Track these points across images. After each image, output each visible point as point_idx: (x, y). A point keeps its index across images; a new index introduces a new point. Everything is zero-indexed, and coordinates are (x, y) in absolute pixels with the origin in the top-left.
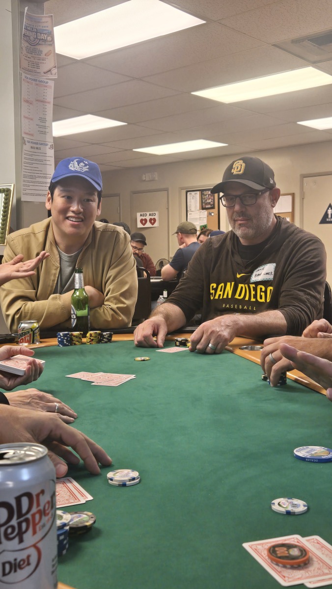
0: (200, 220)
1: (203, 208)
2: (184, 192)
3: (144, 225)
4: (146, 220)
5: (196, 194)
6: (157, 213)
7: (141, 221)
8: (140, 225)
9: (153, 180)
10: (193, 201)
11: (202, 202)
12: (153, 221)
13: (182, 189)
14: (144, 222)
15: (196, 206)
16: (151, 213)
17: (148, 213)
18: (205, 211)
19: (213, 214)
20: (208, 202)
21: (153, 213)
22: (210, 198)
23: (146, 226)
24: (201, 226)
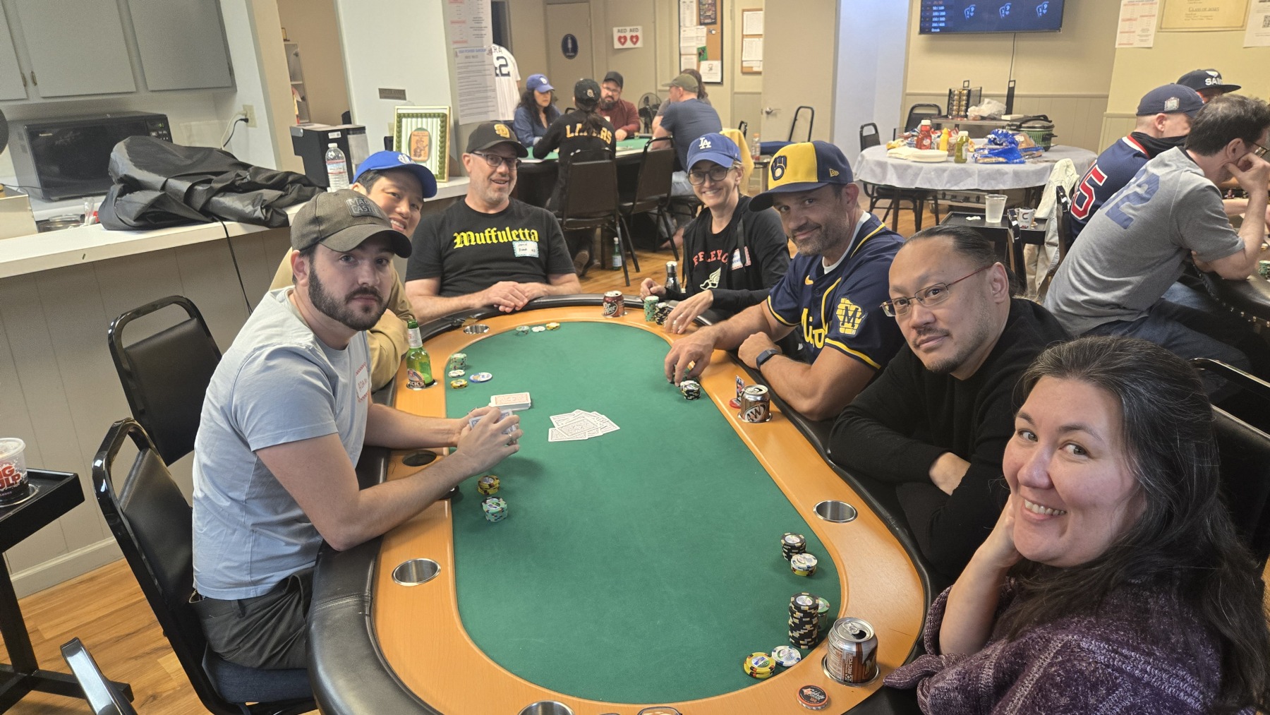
0: (697, 40)
1: (701, 24)
3: (623, 44)
4: (625, 38)
5: (692, 2)
6: (640, 28)
7: (620, 38)
8: (617, 45)
10: (688, 12)
11: (700, 15)
12: (635, 39)
14: (622, 40)
15: (692, 20)
16: (632, 28)
17: (628, 28)
18: (703, 27)
19: (714, 32)
20: (708, 14)
21: (635, 27)
22: (710, 10)
23: (625, 46)
24: (698, 49)
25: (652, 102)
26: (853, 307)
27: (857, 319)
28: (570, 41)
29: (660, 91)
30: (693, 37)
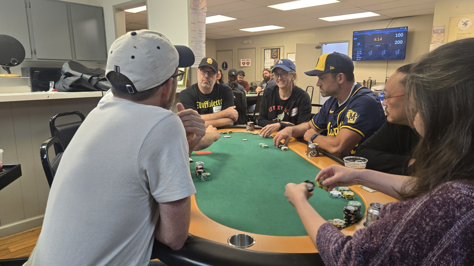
0: (270, 63)
1: (272, 58)
2: (263, 49)
3: (244, 65)
4: (245, 63)
5: (269, 50)
6: (250, 59)
7: (243, 63)
8: (242, 65)
9: (249, 43)
10: (267, 54)
11: (272, 55)
12: (248, 63)
13: (262, 48)
14: (244, 63)
15: (269, 57)
16: (247, 59)
17: (246, 60)
18: (273, 59)
20: (274, 54)
21: (248, 59)
22: (275, 53)
23: (245, 66)
24: (271, 67)
25: (254, 85)
26: (354, 113)
27: (355, 117)
28: (225, 64)
29: (257, 81)
30: (269, 63)
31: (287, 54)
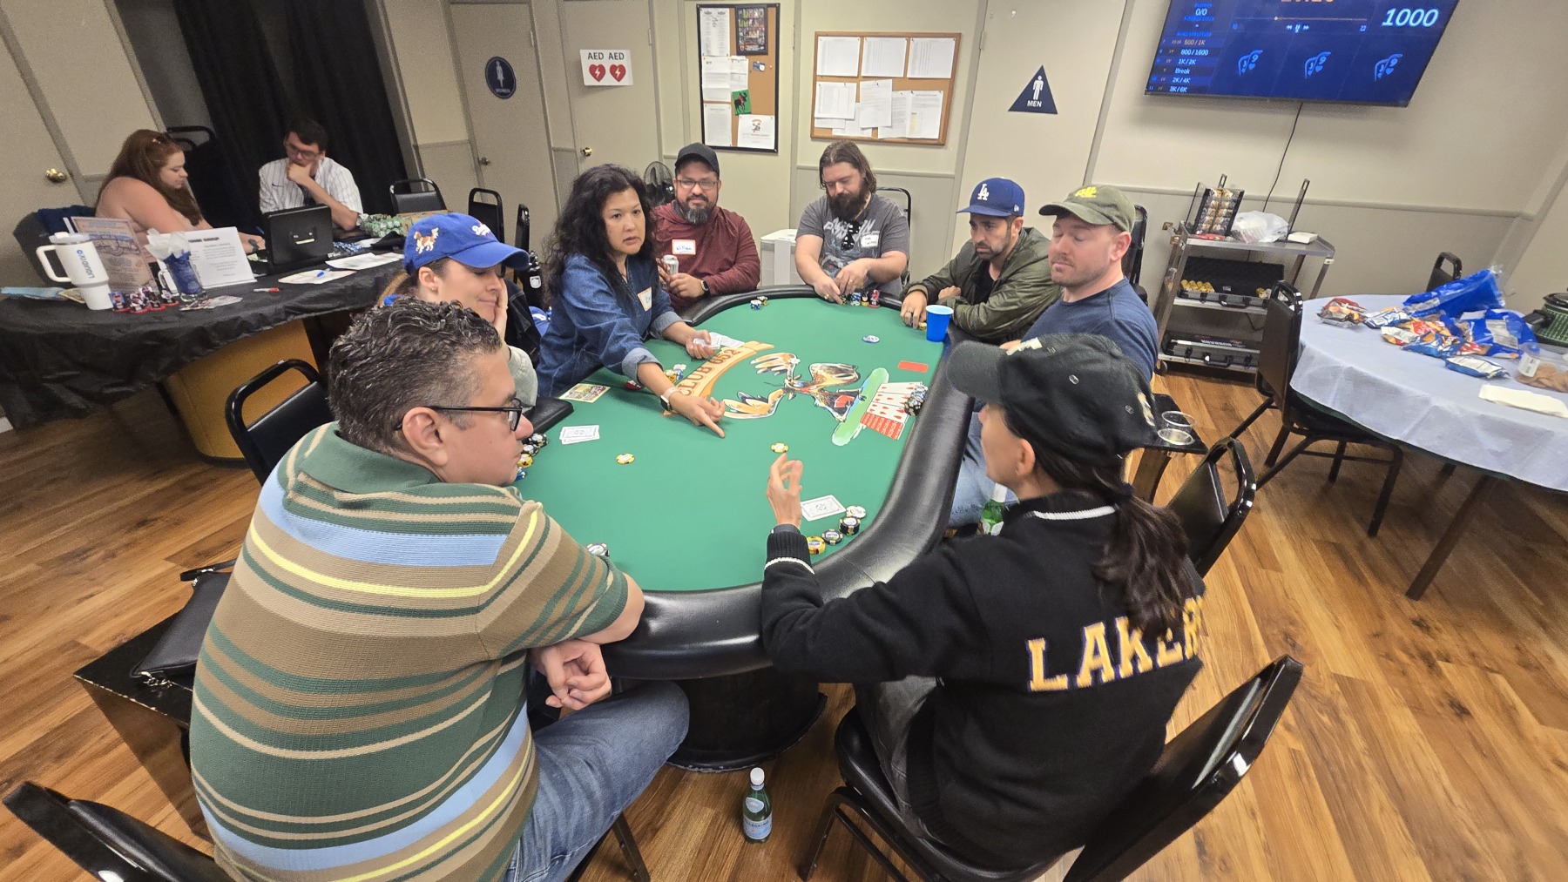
0: (732, 79)
1: (739, 53)
2: (692, 7)
3: (599, 79)
4: (602, 69)
5: (722, 13)
6: (626, 53)
7: (592, 69)
8: (589, 80)
10: (714, 30)
11: (737, 37)
12: (618, 72)
14: (597, 71)
15: (722, 45)
16: (613, 52)
17: (606, 53)
18: (743, 57)
19: (762, 68)
20: (752, 36)
21: (618, 51)
22: (757, 29)
23: (602, 83)
24: (734, 94)
28: (499, 68)
30: (726, 74)
31: (817, 35)
